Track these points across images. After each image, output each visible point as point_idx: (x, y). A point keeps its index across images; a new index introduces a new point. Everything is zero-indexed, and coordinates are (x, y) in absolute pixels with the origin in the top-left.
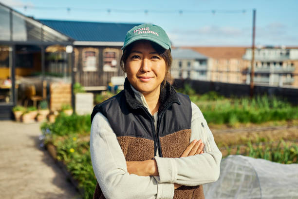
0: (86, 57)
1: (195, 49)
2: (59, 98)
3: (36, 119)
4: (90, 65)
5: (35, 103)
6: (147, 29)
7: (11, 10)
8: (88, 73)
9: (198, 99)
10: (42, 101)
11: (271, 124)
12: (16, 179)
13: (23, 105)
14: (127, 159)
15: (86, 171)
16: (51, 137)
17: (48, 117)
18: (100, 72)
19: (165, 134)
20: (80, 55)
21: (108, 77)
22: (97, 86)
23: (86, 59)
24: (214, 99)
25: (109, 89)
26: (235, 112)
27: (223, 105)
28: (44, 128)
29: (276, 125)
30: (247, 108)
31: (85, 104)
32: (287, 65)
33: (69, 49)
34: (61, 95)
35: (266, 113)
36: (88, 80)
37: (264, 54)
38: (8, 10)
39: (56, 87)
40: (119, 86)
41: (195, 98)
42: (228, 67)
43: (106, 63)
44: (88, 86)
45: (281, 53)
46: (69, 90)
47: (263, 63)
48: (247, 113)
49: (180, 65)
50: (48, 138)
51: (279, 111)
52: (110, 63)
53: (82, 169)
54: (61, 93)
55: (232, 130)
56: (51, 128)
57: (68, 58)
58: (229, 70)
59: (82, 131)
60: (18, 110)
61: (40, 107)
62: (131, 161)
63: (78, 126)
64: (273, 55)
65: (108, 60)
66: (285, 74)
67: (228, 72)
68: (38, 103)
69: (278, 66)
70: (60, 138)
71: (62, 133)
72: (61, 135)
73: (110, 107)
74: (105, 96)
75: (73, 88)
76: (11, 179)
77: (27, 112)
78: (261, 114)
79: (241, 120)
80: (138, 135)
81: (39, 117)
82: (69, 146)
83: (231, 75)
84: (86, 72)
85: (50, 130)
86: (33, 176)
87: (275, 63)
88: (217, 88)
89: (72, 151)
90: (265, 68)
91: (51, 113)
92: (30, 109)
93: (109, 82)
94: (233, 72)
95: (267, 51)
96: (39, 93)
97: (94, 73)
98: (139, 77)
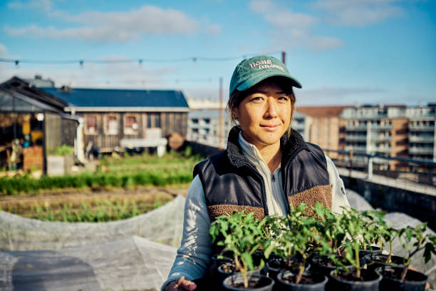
0: (108, 121)
6: (268, 63)
20: (102, 120)
23: (107, 124)
32: (385, 123)
37: (362, 113)
45: (379, 112)
47: (360, 122)
52: (131, 126)
64: (370, 114)
66: (383, 132)
69: (375, 125)
73: (208, 166)
87: (372, 122)
90: (362, 127)
95: (364, 110)
98: (261, 126)
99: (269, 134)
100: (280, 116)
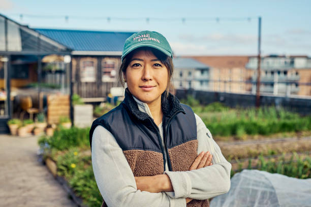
0: (84, 67)
1: (196, 58)
2: (57, 110)
3: (33, 132)
4: (88, 75)
5: (31, 116)
6: (147, 36)
7: (6, 19)
8: (87, 83)
9: (203, 111)
10: (38, 113)
11: (280, 135)
12: (14, 197)
13: (19, 117)
14: (136, 174)
15: (90, 187)
16: (50, 152)
17: (45, 130)
18: (99, 82)
19: (173, 146)
20: (78, 65)
21: (107, 88)
22: (96, 97)
23: (84, 70)
24: (219, 111)
25: (108, 100)
26: (242, 124)
27: (229, 116)
28: (42, 142)
29: (285, 137)
30: (254, 120)
31: (84, 116)
32: (292, 74)
33: (67, 59)
34: (59, 107)
35: (274, 124)
36: (87, 91)
37: (268, 63)
38: (3, 19)
39: (53, 99)
40: (119, 97)
41: (199, 109)
42: (230, 77)
43: (105, 73)
44: (87, 97)
45: (286, 63)
46: (67, 102)
47: (266, 73)
48: (255, 125)
49: (181, 75)
50: (47, 152)
51: (288, 122)
52: (109, 73)
53: (85, 185)
54: (58, 105)
55: (240, 142)
56: (50, 141)
57: (66, 68)
58: (231, 80)
59: (82, 145)
60: (13, 123)
61: (36, 120)
62: (140, 176)
63: (79, 139)
64: (277, 64)
65: (107, 70)
66: (290, 83)
67: (230, 82)
68: (35, 115)
69: (282, 75)
70: (60, 152)
71: (62, 147)
72: (61, 150)
74: (104, 107)
75: (71, 99)
76: (9, 197)
77: (23, 126)
78: (269, 125)
79: (249, 132)
80: (146, 148)
81: (36, 131)
82: (70, 161)
83: (234, 85)
84: (84, 83)
85: (49, 144)
86: (33, 193)
87: (279, 72)
88: (222, 98)
89: (73, 166)
90: (269, 77)
91: (49, 126)
92: (26, 122)
93: (108, 93)
94: (236, 82)
95: (271, 60)
96: (35, 105)
97: (93, 84)
98: (140, 87)
99: (146, 93)
100: (155, 79)
